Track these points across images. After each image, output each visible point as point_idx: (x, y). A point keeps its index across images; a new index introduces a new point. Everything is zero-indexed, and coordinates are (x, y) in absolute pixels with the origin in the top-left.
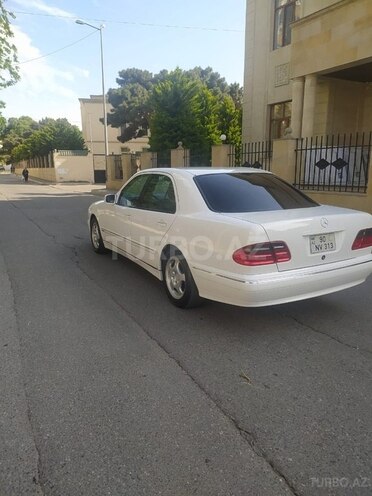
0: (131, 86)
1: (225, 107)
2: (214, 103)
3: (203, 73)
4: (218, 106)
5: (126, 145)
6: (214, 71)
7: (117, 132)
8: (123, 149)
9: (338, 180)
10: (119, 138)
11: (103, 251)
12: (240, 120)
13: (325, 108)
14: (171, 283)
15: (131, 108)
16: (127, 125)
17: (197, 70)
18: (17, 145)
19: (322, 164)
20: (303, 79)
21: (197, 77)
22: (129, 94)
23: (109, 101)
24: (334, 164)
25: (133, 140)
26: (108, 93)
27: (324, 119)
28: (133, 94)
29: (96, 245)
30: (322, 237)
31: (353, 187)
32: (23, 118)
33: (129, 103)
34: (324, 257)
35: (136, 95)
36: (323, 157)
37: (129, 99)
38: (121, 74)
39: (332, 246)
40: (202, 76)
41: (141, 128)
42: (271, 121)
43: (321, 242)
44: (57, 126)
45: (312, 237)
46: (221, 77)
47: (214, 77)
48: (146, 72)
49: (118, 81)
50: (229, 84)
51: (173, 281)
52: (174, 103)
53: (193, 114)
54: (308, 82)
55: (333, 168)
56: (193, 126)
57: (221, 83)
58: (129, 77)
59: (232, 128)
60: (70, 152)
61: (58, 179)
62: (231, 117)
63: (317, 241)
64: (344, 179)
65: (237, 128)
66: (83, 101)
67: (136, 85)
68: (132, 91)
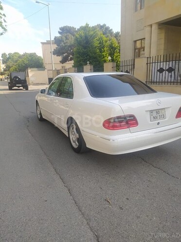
0: (66, 35)
1: (112, 44)
2: (106, 42)
3: (101, 27)
4: (109, 43)
5: (64, 65)
6: (107, 26)
7: (60, 58)
8: (62, 67)
9: (169, 79)
10: (60, 62)
11: (42, 120)
12: (119, 50)
13: (163, 41)
14: (73, 139)
15: (65, 46)
16: (65, 55)
17: (99, 25)
18: (12, 67)
19: (161, 70)
20: (151, 26)
21: (98, 29)
22: (65, 38)
23: (55, 43)
24: (167, 70)
25: (68, 62)
26: (55, 39)
27: (162, 47)
28: (67, 39)
29: (39, 116)
30: (158, 111)
31: (177, 82)
32: (15, 53)
33: (65, 43)
34: (158, 123)
35: (68, 39)
36: (162, 67)
37: (65, 42)
38: (60, 29)
39: (164, 117)
40: (101, 29)
41: (71, 56)
42: (135, 49)
43: (157, 114)
44: (30, 56)
45: (151, 111)
46: (110, 29)
47: (107, 28)
48: (73, 28)
49: (59, 32)
50: (114, 32)
51: (73, 137)
52: (85, 41)
53: (95, 47)
54: (154, 27)
55: (167, 72)
56: (95, 54)
57: (110, 32)
58: (65, 30)
59: (116, 54)
60: (36, 69)
61: (31, 83)
62: (115, 49)
63: (155, 114)
64: (173, 79)
65: (118, 54)
66: (43, 43)
67: (68, 34)
68: (66, 37)
